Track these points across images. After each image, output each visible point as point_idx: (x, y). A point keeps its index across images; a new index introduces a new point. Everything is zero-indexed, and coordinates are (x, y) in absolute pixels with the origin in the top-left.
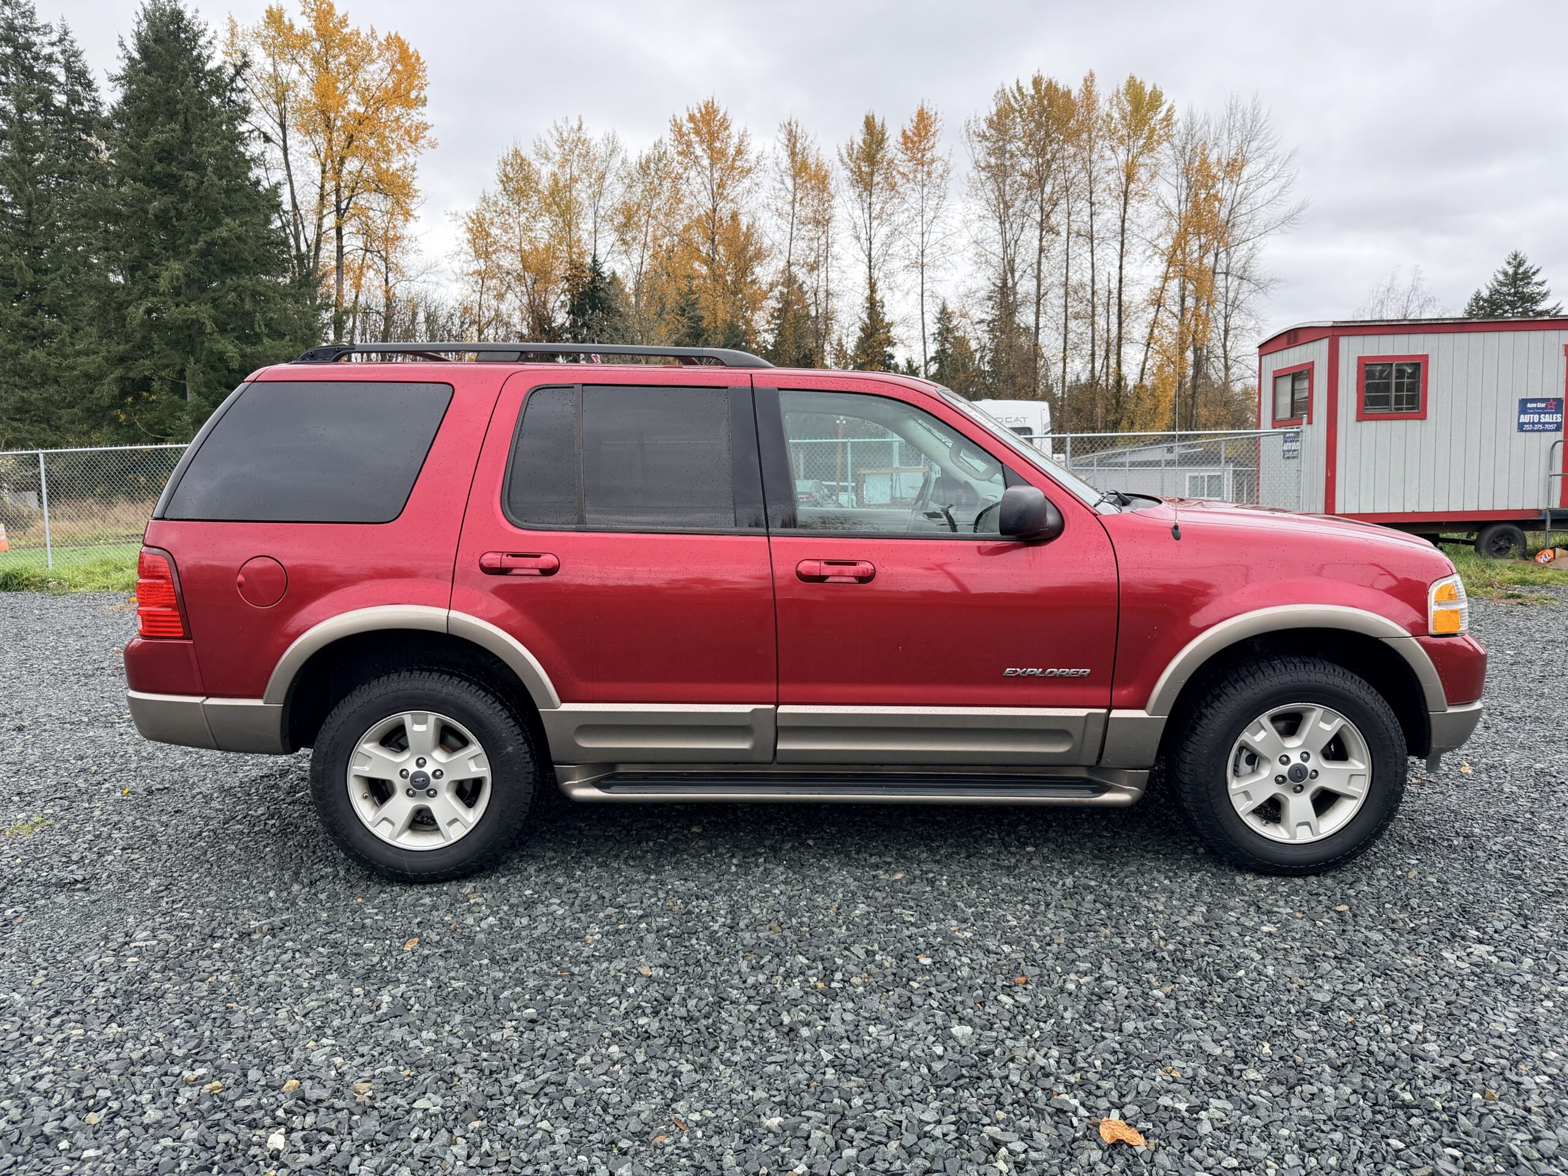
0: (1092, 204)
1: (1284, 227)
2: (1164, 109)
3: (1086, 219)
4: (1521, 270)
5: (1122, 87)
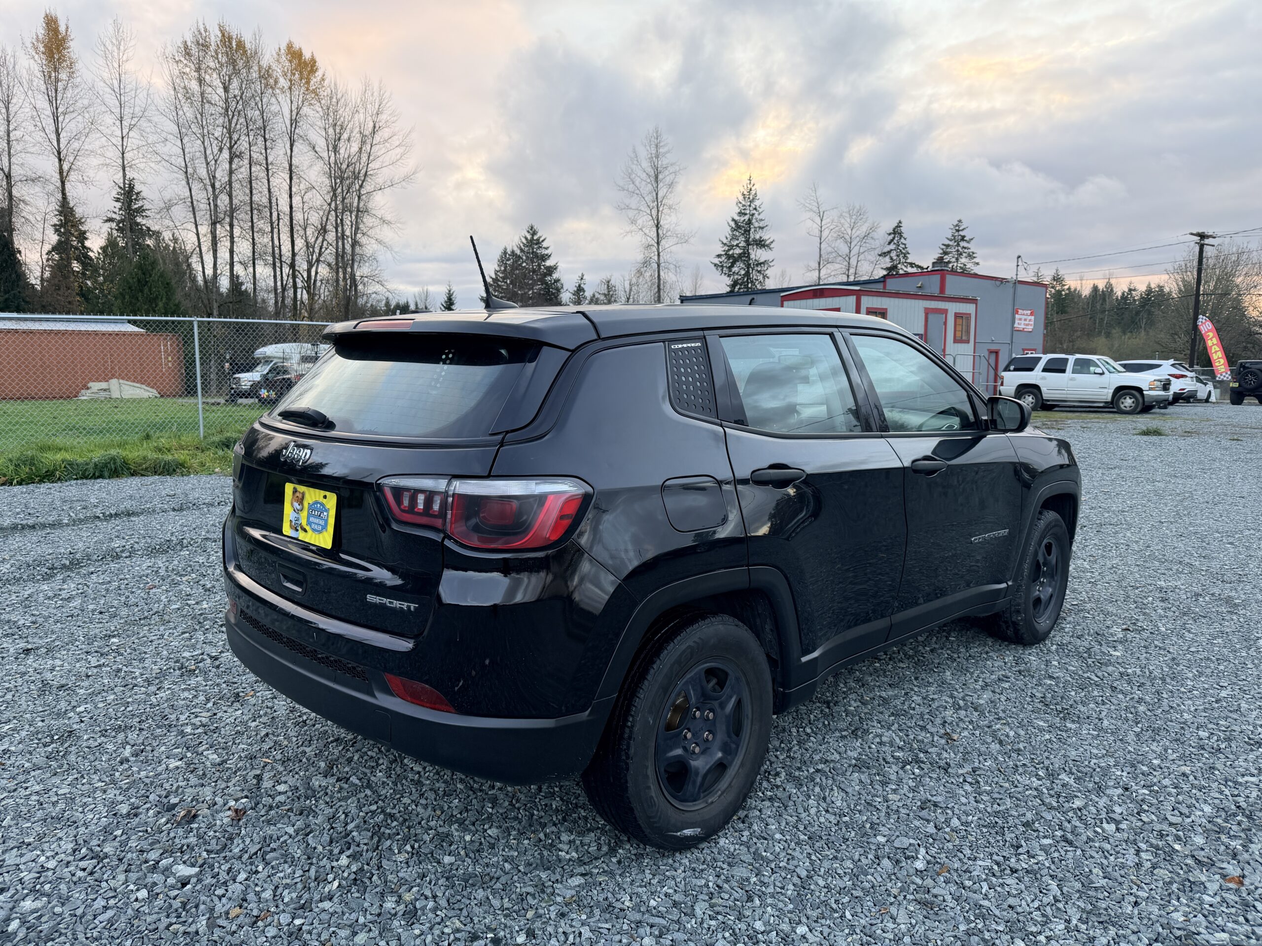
0: (265, 140)
1: (404, 183)
2: (319, 74)
3: (263, 151)
4: (535, 238)
5: (284, 47)
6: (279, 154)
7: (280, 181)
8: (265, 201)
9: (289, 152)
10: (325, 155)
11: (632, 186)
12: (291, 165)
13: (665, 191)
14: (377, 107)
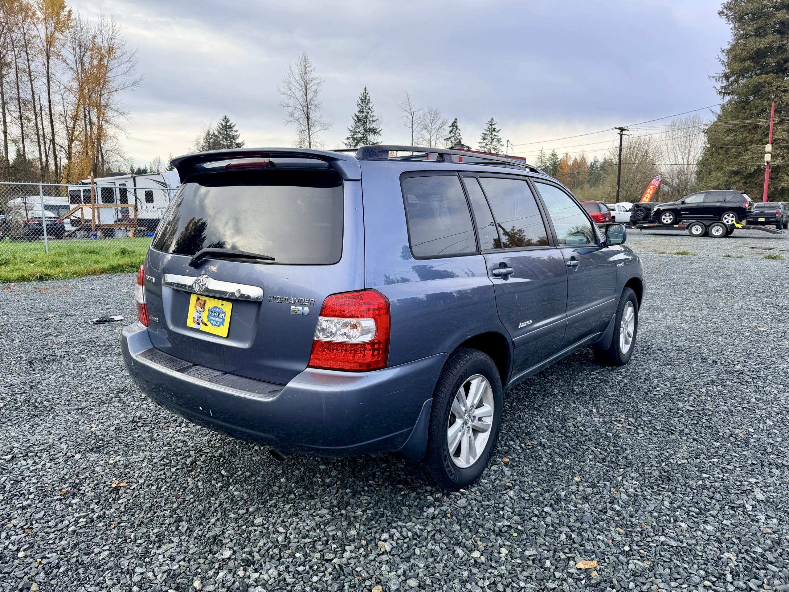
1: (133, 87)
3: (26, 62)
4: (228, 124)
6: (38, 64)
7: (40, 84)
8: (29, 97)
9: (46, 63)
10: (74, 66)
11: (289, 92)
12: (48, 73)
13: (312, 96)
14: (110, 34)
